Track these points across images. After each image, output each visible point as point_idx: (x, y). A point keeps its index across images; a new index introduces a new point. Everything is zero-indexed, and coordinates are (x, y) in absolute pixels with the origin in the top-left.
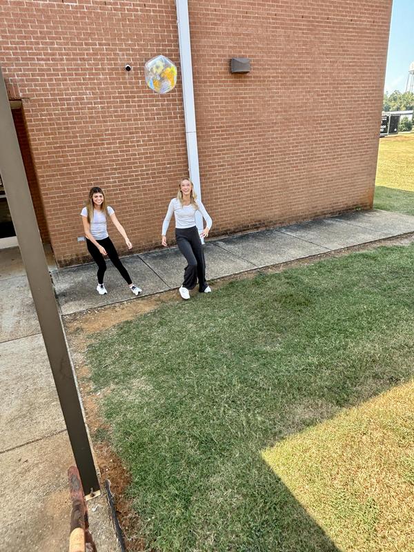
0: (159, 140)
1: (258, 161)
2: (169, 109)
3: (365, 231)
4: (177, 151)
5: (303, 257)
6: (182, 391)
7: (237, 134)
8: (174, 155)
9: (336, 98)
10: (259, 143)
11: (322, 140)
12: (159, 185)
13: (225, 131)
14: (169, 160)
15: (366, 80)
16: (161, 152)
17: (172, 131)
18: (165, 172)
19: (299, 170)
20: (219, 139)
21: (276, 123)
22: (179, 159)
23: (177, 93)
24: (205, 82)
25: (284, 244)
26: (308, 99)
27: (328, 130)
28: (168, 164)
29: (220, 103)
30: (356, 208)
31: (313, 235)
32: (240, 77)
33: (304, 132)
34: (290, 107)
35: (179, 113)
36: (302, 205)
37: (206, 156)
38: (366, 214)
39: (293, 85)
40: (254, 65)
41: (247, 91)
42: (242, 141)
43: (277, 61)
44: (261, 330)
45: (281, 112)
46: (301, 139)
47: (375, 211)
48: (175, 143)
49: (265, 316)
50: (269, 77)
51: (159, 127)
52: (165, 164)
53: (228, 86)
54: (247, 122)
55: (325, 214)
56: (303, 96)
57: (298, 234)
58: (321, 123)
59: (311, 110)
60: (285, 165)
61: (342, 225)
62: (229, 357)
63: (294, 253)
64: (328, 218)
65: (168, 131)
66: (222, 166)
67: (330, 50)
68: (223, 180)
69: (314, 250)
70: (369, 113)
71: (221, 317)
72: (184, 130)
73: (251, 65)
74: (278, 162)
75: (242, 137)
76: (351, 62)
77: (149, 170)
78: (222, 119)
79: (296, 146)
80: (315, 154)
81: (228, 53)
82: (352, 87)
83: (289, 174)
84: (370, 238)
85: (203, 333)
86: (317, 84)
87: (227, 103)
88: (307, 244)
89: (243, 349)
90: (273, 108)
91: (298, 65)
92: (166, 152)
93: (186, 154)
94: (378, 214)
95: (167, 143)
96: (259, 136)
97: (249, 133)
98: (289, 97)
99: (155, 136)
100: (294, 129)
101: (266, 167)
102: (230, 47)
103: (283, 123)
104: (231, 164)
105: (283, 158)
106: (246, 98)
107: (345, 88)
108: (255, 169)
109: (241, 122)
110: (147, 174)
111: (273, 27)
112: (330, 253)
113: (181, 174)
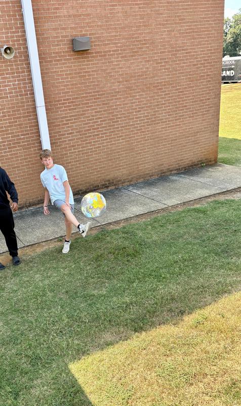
0: (13, 115)
1: (103, 127)
2: (20, 88)
3: (204, 186)
4: (29, 123)
5: (142, 213)
6: (24, 326)
7: (83, 104)
8: (26, 127)
9: (175, 64)
10: (104, 111)
11: (163, 104)
12: (15, 154)
13: (72, 102)
14: (22, 131)
15: (204, 44)
16: (15, 126)
17: (24, 106)
18: (19, 143)
19: (143, 132)
20: (66, 110)
21: (118, 92)
22: (31, 130)
23: (26, 73)
24: (51, 61)
25: (128, 202)
26: (147, 68)
27: (169, 94)
28: (22, 135)
29: (65, 78)
30: (201, 164)
31: (156, 192)
32: (82, 54)
33: (146, 98)
34: (131, 77)
35: (28, 90)
36: (148, 164)
37: (56, 126)
38: (210, 170)
39: (132, 56)
40: (95, 42)
41: (89, 65)
42: (88, 110)
43: (116, 36)
44: (93, 278)
45: (123, 81)
46: (143, 104)
47: (220, 166)
48: (27, 116)
49: (99, 266)
50: (110, 51)
51: (12, 104)
52: (19, 136)
53: (72, 63)
54: (91, 93)
55: (171, 171)
56: (143, 65)
57: (144, 191)
58: (161, 89)
59: (151, 78)
60: (130, 128)
61: (186, 180)
62: (64, 300)
63: (136, 210)
64: (174, 175)
65: (20, 107)
66: (71, 133)
67: (167, 21)
68: (73, 146)
69: (154, 206)
70: (208, 75)
71: (63, 268)
72: (34, 104)
73: (92, 42)
74: (123, 127)
75: (87, 107)
76: (188, 29)
77: (5, 142)
78: (69, 92)
79: (139, 111)
80: (158, 117)
81: (69, 33)
82: (190, 52)
83: (134, 137)
84: (206, 192)
85: (47, 282)
86: (155, 53)
87: (72, 78)
88: (148, 201)
89: (76, 293)
90: (115, 79)
91: (136, 38)
92: (19, 125)
93: (38, 125)
94: (220, 169)
95: (20, 117)
96: (103, 104)
97: (94, 102)
98: (129, 67)
99: (9, 112)
100: (136, 96)
101: (112, 132)
102: (72, 28)
103: (125, 91)
104: (79, 132)
105: (127, 123)
106: (89, 72)
107: (183, 53)
108: (102, 134)
109: (86, 93)
110: (4, 145)
111: (110, 6)
112: (167, 208)
113: (34, 144)
